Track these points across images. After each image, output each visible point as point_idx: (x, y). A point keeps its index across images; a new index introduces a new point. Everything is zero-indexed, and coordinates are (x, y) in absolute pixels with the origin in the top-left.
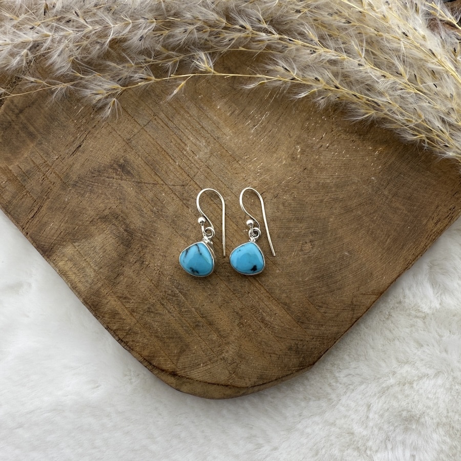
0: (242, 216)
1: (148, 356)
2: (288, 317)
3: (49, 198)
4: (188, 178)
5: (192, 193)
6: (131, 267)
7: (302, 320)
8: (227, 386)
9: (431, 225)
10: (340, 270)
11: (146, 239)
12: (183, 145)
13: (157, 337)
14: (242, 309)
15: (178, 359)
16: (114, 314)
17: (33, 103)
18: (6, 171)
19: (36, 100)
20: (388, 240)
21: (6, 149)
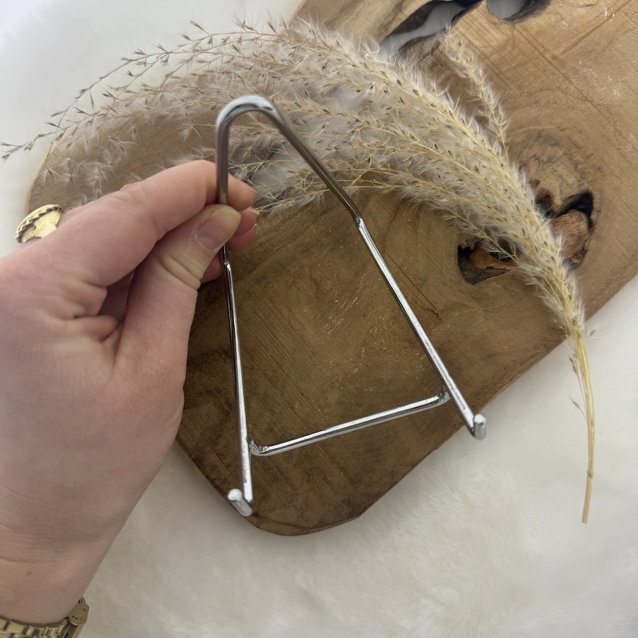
2: (345, 478)
4: (277, 366)
7: (354, 481)
8: (294, 526)
10: (386, 445)
12: (275, 339)
14: (311, 470)
15: (260, 504)
16: (214, 467)
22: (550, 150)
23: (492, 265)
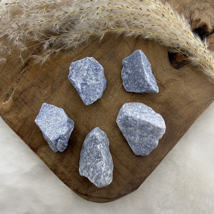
0: (109, 133)
1: (76, 189)
2: (128, 171)
3: (34, 128)
4: (89, 119)
5: (90, 125)
6: (68, 154)
7: (133, 172)
9: (178, 134)
11: (73, 143)
13: (79, 181)
15: (87, 189)
16: (63, 173)
17: (26, 90)
18: (16, 118)
19: (27, 89)
20: (163, 140)
21: (16, 109)
22: (203, 5)
23: (185, 60)
